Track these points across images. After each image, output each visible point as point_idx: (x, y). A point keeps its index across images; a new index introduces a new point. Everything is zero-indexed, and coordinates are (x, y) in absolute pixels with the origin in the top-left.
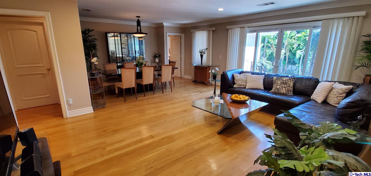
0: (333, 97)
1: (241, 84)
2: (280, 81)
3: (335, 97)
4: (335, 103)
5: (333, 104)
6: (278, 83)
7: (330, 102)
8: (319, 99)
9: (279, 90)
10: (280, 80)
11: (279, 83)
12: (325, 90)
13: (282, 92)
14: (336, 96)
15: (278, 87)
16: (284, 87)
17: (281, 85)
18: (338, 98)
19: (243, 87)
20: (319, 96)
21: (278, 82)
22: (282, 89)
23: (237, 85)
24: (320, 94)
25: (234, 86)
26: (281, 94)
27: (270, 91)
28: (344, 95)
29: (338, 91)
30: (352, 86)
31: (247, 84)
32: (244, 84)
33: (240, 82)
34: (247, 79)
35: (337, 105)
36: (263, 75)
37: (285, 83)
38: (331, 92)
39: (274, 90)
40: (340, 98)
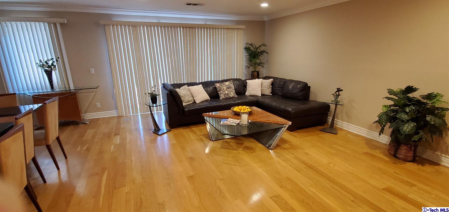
0: (266, 90)
1: (189, 100)
5: (269, 94)
8: (259, 93)
9: (229, 95)
12: (259, 86)
13: (231, 97)
14: (268, 88)
15: (226, 92)
19: (192, 102)
20: (257, 91)
22: (231, 93)
23: (186, 103)
24: (258, 89)
25: (183, 105)
26: (230, 98)
27: (220, 98)
28: (271, 86)
29: (267, 85)
30: (273, 79)
31: (194, 98)
32: (191, 98)
33: (187, 98)
34: (190, 92)
35: (271, 94)
36: (201, 85)
37: (230, 88)
38: (262, 86)
39: (225, 96)
40: (270, 89)
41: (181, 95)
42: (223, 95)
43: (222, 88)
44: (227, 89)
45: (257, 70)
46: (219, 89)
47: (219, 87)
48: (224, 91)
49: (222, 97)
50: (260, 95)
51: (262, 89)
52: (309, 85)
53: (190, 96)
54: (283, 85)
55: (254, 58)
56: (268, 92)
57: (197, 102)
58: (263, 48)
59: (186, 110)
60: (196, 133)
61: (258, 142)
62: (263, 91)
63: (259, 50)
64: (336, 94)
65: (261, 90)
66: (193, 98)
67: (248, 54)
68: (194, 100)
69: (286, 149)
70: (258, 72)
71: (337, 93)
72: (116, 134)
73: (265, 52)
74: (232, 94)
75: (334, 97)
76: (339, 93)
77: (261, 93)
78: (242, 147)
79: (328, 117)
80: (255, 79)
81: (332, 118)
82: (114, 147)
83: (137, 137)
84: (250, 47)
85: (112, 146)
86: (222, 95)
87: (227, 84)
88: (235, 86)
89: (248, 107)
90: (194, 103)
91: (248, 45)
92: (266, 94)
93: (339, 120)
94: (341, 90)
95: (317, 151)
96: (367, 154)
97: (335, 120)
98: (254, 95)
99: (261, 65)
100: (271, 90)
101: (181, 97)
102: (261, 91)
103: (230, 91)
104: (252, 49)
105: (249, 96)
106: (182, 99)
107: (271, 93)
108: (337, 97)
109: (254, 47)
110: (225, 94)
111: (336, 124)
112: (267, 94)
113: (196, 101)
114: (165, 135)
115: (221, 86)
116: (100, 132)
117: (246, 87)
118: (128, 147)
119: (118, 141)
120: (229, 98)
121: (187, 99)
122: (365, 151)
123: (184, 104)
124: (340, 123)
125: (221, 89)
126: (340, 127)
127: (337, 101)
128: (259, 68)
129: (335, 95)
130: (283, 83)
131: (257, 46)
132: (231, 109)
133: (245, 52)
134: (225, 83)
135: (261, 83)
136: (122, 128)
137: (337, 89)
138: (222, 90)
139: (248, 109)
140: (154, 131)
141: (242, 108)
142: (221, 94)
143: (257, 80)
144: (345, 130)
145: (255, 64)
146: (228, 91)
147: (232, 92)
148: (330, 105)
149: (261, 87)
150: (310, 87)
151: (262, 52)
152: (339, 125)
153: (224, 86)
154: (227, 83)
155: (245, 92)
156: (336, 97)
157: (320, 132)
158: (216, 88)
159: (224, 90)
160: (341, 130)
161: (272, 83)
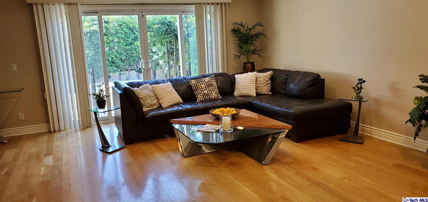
0: (263, 87)
1: (152, 104)
2: (204, 85)
3: (265, 86)
4: (267, 91)
5: (267, 93)
6: (202, 87)
7: (262, 92)
8: (253, 92)
9: (209, 96)
10: (203, 83)
11: (204, 87)
12: (253, 81)
13: (213, 98)
14: (266, 84)
15: (206, 92)
16: (213, 90)
17: (207, 88)
18: (267, 85)
19: (156, 107)
20: (250, 89)
21: (202, 85)
23: (147, 107)
24: (250, 87)
25: (143, 110)
26: (211, 100)
27: (197, 100)
28: (270, 82)
29: (264, 80)
30: (272, 72)
31: (160, 101)
32: (155, 101)
33: (149, 101)
34: (154, 93)
35: (271, 93)
36: (170, 83)
37: (211, 85)
38: (257, 82)
39: (204, 97)
40: (269, 85)
41: (141, 97)
42: (201, 95)
43: (200, 86)
44: (206, 88)
45: (251, 60)
46: (196, 88)
47: (195, 85)
48: (202, 90)
49: (200, 98)
50: (254, 94)
51: (257, 86)
52: (322, 78)
53: (154, 98)
54: (287, 78)
55: (246, 43)
56: (266, 89)
57: (164, 106)
58: (258, 29)
59: (147, 117)
60: (162, 149)
61: (248, 157)
62: (259, 88)
63: (252, 32)
64: (358, 87)
65: (255, 87)
66: (157, 101)
67: (237, 39)
68: (160, 104)
69: (286, 164)
70: (253, 64)
71: (359, 85)
72: (48, 154)
73: (261, 34)
74: (214, 94)
75: (355, 92)
76: (361, 85)
77: (255, 91)
78: (225, 163)
79: (351, 122)
80: (248, 73)
81: (355, 123)
82: (45, 170)
83: (77, 157)
84: (239, 29)
85: (43, 168)
86: (199, 96)
87: (206, 81)
88: (219, 83)
89: (233, 109)
90: (160, 108)
91: (238, 26)
92: (263, 93)
93: (367, 125)
94: (364, 81)
95: (331, 164)
96: (398, 166)
97: (360, 124)
98: (246, 95)
99: (257, 54)
100: (270, 87)
101: (141, 99)
102: (255, 89)
103: (211, 89)
104: (243, 30)
105: (239, 97)
106: (142, 102)
107: (270, 91)
108: (360, 91)
109: (245, 27)
110: (204, 95)
111: (363, 131)
112: (265, 93)
113: (162, 105)
114: (118, 153)
115: (197, 84)
116: (24, 152)
117: (235, 85)
118: (64, 169)
119: (51, 162)
120: (209, 100)
121: (150, 103)
122: (397, 162)
123: (145, 109)
124: (368, 129)
125: (198, 87)
126: (368, 135)
127: (360, 96)
128: (254, 58)
129: (356, 88)
130: (287, 77)
131: (250, 26)
132: (209, 113)
133: (234, 36)
134: (204, 79)
135: (255, 78)
136: (56, 147)
137: (359, 80)
138: (200, 89)
139: (232, 111)
140: (101, 149)
141: (225, 110)
142: (198, 94)
143: (250, 74)
144: (374, 138)
145: (249, 51)
146: (208, 90)
147: (213, 92)
148: (351, 104)
149: (256, 84)
150: (324, 79)
151: (258, 35)
152: (367, 132)
153: (202, 84)
154: (207, 79)
155: (233, 90)
156: (357, 91)
157: (339, 143)
158: (191, 86)
159: (202, 88)
160: (370, 138)
161: (272, 76)
